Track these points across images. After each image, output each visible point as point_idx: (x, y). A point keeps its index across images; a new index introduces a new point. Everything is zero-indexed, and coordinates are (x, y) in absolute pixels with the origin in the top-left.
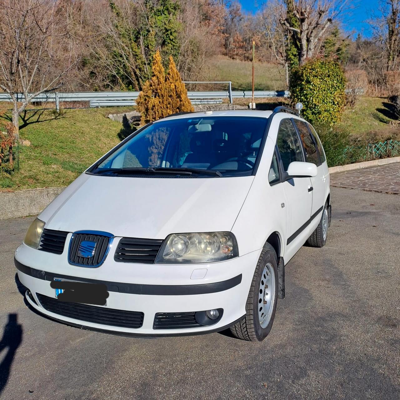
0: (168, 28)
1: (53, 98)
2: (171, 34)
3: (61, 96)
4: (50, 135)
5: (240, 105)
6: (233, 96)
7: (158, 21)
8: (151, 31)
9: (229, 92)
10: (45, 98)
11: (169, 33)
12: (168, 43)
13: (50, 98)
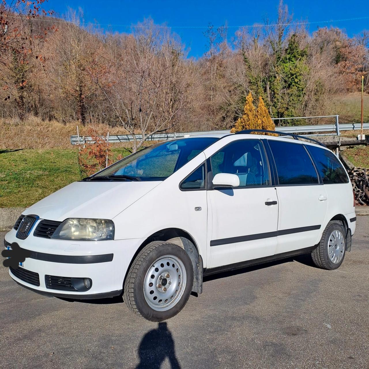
0: (293, 72)
1: (172, 137)
2: (296, 77)
3: (179, 136)
4: (163, 166)
5: (348, 137)
6: (340, 128)
7: (286, 67)
8: (277, 77)
9: (336, 125)
10: (166, 137)
11: (294, 76)
12: (293, 86)
13: (169, 137)
